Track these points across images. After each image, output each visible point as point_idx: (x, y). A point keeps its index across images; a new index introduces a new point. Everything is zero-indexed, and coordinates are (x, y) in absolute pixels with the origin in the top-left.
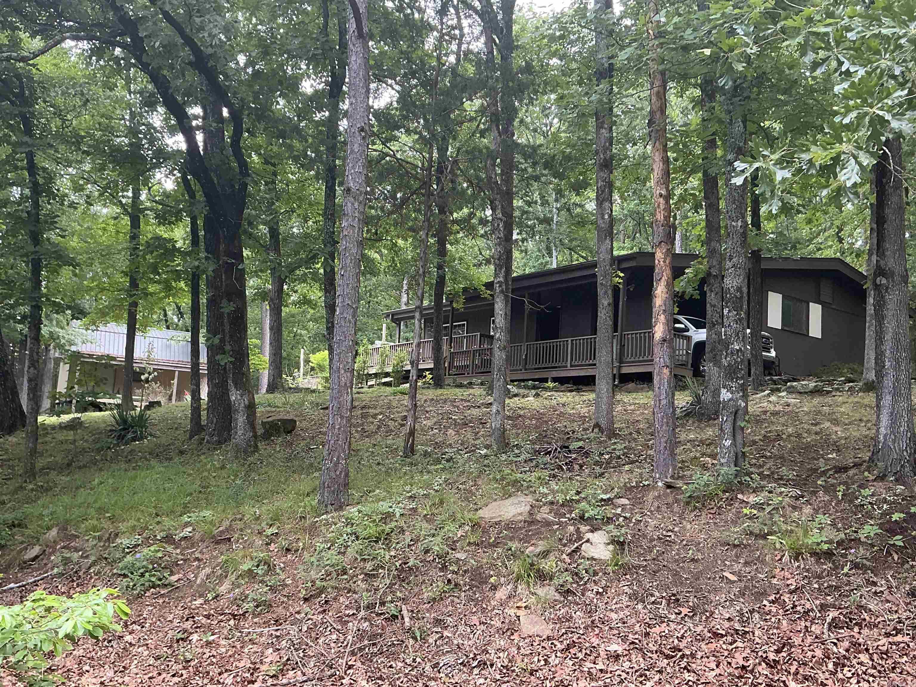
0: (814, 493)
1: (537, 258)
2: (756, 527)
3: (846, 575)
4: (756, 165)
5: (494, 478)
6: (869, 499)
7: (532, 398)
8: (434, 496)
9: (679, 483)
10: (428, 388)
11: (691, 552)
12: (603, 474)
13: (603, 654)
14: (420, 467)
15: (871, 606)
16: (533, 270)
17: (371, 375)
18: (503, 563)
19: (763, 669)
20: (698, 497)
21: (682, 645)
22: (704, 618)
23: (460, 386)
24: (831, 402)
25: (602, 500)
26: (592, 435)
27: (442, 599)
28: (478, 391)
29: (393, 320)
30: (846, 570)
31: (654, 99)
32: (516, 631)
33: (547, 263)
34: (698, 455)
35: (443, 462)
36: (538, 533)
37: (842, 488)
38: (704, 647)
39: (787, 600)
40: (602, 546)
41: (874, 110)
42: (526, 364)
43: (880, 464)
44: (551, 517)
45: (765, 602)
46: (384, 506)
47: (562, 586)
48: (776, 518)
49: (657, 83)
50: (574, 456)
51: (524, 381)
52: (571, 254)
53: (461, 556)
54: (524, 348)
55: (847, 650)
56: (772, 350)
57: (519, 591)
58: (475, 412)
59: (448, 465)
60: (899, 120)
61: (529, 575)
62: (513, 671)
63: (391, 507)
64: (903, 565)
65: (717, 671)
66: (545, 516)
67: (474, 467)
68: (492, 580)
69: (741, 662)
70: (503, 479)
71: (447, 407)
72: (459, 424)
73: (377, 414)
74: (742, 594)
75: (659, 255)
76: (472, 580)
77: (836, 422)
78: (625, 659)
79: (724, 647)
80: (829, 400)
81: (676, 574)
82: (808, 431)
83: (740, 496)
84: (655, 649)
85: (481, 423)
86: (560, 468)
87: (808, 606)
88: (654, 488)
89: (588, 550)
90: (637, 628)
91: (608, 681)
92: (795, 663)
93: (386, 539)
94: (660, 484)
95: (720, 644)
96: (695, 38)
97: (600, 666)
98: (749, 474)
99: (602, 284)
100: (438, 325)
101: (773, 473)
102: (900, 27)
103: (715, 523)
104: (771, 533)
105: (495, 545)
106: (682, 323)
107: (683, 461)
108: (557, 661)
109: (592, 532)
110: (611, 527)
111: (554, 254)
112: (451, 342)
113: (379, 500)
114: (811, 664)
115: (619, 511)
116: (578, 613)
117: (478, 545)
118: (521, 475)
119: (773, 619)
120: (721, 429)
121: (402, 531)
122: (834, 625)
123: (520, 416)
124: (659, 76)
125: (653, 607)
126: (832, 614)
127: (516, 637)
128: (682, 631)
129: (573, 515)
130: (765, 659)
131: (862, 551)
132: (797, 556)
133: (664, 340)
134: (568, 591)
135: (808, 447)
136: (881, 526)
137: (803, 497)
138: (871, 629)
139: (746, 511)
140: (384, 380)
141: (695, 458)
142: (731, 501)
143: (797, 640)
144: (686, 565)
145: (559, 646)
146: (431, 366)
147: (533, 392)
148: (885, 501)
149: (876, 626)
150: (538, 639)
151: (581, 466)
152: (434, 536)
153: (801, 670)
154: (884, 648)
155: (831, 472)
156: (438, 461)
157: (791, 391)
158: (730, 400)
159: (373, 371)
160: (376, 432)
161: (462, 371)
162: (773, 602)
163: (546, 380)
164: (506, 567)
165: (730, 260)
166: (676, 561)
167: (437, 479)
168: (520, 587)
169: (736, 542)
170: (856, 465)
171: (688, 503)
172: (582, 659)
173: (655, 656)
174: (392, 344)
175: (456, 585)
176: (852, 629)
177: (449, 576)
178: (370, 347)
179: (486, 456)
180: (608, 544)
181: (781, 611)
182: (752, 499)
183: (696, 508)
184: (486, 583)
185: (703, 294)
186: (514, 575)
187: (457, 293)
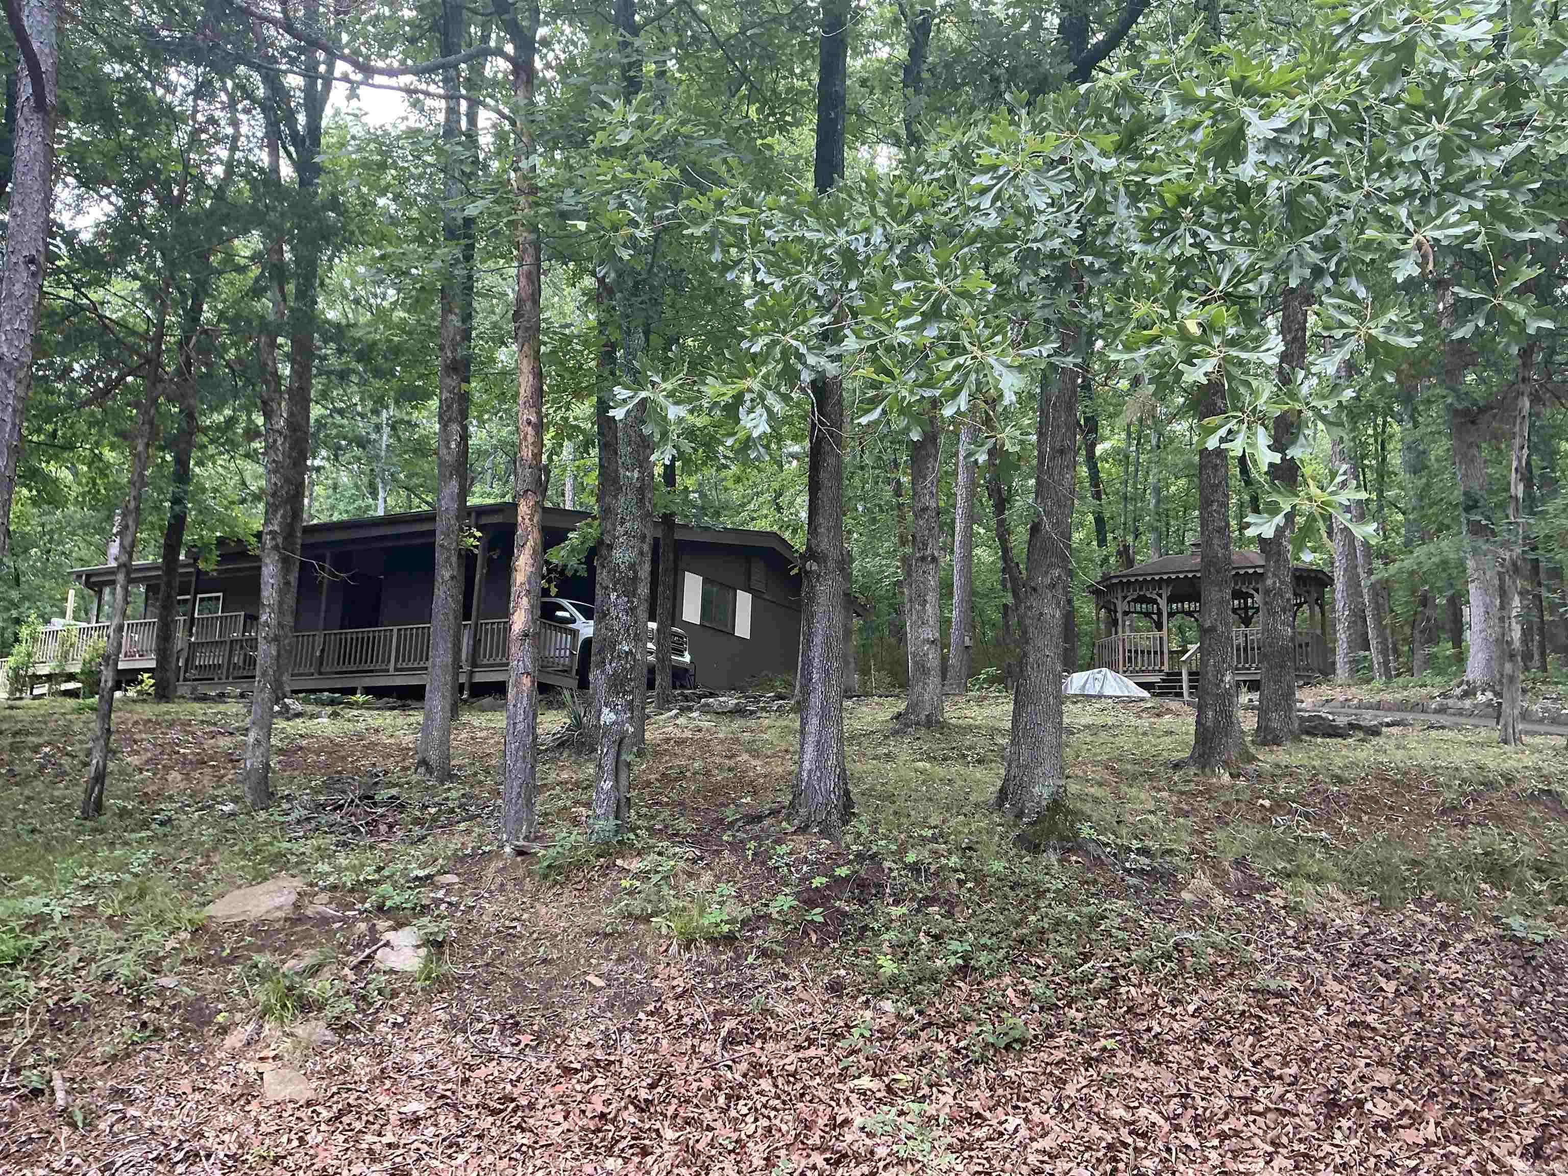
0: (718, 853)
1: (353, 499)
2: (637, 905)
3: (751, 967)
4: (643, 394)
5: (242, 851)
6: (787, 859)
7: (326, 720)
8: (130, 884)
9: (536, 848)
10: (144, 701)
11: (542, 949)
12: (425, 837)
13: (394, 1119)
14: (110, 835)
15: (780, 1010)
16: (345, 517)
17: (41, 676)
18: (242, 989)
19: (630, 1115)
20: (561, 866)
21: (516, 1092)
22: (552, 1047)
23: (204, 698)
24: (754, 726)
25: (417, 878)
26: (415, 778)
27: (128, 1056)
28: (233, 708)
29: (88, 585)
30: (750, 959)
31: (523, 281)
32: (254, 1097)
33: (368, 507)
34: (569, 803)
35: (154, 826)
36: (307, 935)
37: (752, 844)
38: (548, 1091)
39: (670, 1009)
40: (409, 951)
41: (787, 338)
42: (321, 664)
43: (802, 811)
44: (330, 911)
45: (641, 1015)
46: (34, 905)
47: (338, 1018)
48: (665, 890)
49: (528, 260)
50: (380, 811)
51: (314, 691)
52: (409, 497)
53: (169, 981)
54: (319, 640)
55: (745, 1076)
56: (686, 653)
57: (266, 1032)
58: (224, 742)
59: (160, 831)
60: (817, 355)
61: (284, 1006)
62: (244, 1162)
63: (47, 905)
64: (822, 948)
65: (565, 1126)
66: (321, 908)
67: (207, 834)
68: (220, 1018)
69: (600, 1108)
70: (257, 851)
71: (174, 734)
72: (191, 762)
73: (41, 745)
74: (611, 1006)
75: (524, 509)
76: (186, 1020)
77: (755, 754)
78: (429, 1122)
79: (578, 1087)
80: (752, 723)
81: (518, 985)
82: (720, 767)
83: (619, 862)
84: (475, 1102)
85: (231, 761)
86: (355, 830)
87: (698, 1016)
88: (498, 855)
89: (387, 959)
90: (451, 1073)
91: (398, 1160)
92: (675, 1101)
93: (32, 960)
94: (508, 849)
95: (575, 1084)
96: (577, 204)
97: (389, 1138)
98: (633, 830)
99: (442, 546)
100: (169, 597)
101: (666, 827)
102: (826, 233)
103: (582, 904)
104: (655, 914)
105: (232, 960)
106: (566, 610)
107: (546, 814)
108: (319, 1139)
109: (395, 929)
110: (425, 920)
111: (381, 495)
112: (192, 625)
113: (28, 893)
114: (695, 1101)
115: (441, 894)
116: (361, 1059)
117: (200, 962)
118: (289, 845)
119: (650, 1039)
120: (600, 766)
121: (65, 945)
122: (731, 1041)
123: (301, 748)
124: (531, 251)
125: (479, 1038)
126: (730, 1024)
127: (254, 1107)
128: (520, 1070)
129: (367, 905)
130: (633, 1100)
131: (771, 932)
132: (688, 944)
133: (526, 635)
134: (348, 1026)
135: (717, 790)
136: (797, 896)
137: (702, 859)
138: (778, 1042)
139: (625, 883)
140: (65, 686)
141: (565, 808)
142: (605, 871)
143: (679, 1068)
144: (534, 970)
145: (325, 1114)
146: (153, 664)
147: (329, 710)
148: (805, 861)
149: (784, 1036)
150: (291, 1105)
151: (391, 827)
152: (121, 950)
153: (681, 1111)
154: (791, 1068)
155: (740, 824)
156: (145, 825)
157: (706, 710)
158: (613, 723)
159: (43, 670)
160: (35, 777)
161: (207, 674)
162: (652, 1014)
163: (353, 691)
164: (246, 996)
165: (622, 524)
166: (521, 964)
167: (139, 854)
168: (267, 1026)
169: (609, 930)
170: (773, 813)
171: (545, 877)
172: (360, 1131)
173: (474, 1113)
174: (84, 625)
175: (157, 1030)
176: (752, 1044)
177: (145, 1017)
178: (41, 628)
179: (233, 814)
180: (418, 947)
181: (661, 1027)
182: (635, 865)
183: (556, 882)
184: (209, 1023)
185: (592, 570)
186: (259, 1008)
187: (206, 546)
